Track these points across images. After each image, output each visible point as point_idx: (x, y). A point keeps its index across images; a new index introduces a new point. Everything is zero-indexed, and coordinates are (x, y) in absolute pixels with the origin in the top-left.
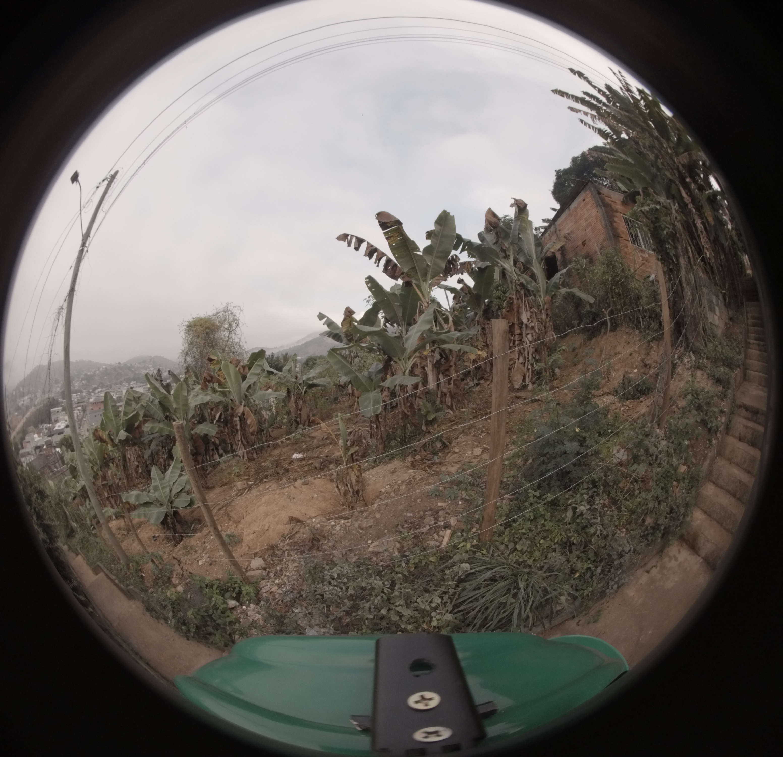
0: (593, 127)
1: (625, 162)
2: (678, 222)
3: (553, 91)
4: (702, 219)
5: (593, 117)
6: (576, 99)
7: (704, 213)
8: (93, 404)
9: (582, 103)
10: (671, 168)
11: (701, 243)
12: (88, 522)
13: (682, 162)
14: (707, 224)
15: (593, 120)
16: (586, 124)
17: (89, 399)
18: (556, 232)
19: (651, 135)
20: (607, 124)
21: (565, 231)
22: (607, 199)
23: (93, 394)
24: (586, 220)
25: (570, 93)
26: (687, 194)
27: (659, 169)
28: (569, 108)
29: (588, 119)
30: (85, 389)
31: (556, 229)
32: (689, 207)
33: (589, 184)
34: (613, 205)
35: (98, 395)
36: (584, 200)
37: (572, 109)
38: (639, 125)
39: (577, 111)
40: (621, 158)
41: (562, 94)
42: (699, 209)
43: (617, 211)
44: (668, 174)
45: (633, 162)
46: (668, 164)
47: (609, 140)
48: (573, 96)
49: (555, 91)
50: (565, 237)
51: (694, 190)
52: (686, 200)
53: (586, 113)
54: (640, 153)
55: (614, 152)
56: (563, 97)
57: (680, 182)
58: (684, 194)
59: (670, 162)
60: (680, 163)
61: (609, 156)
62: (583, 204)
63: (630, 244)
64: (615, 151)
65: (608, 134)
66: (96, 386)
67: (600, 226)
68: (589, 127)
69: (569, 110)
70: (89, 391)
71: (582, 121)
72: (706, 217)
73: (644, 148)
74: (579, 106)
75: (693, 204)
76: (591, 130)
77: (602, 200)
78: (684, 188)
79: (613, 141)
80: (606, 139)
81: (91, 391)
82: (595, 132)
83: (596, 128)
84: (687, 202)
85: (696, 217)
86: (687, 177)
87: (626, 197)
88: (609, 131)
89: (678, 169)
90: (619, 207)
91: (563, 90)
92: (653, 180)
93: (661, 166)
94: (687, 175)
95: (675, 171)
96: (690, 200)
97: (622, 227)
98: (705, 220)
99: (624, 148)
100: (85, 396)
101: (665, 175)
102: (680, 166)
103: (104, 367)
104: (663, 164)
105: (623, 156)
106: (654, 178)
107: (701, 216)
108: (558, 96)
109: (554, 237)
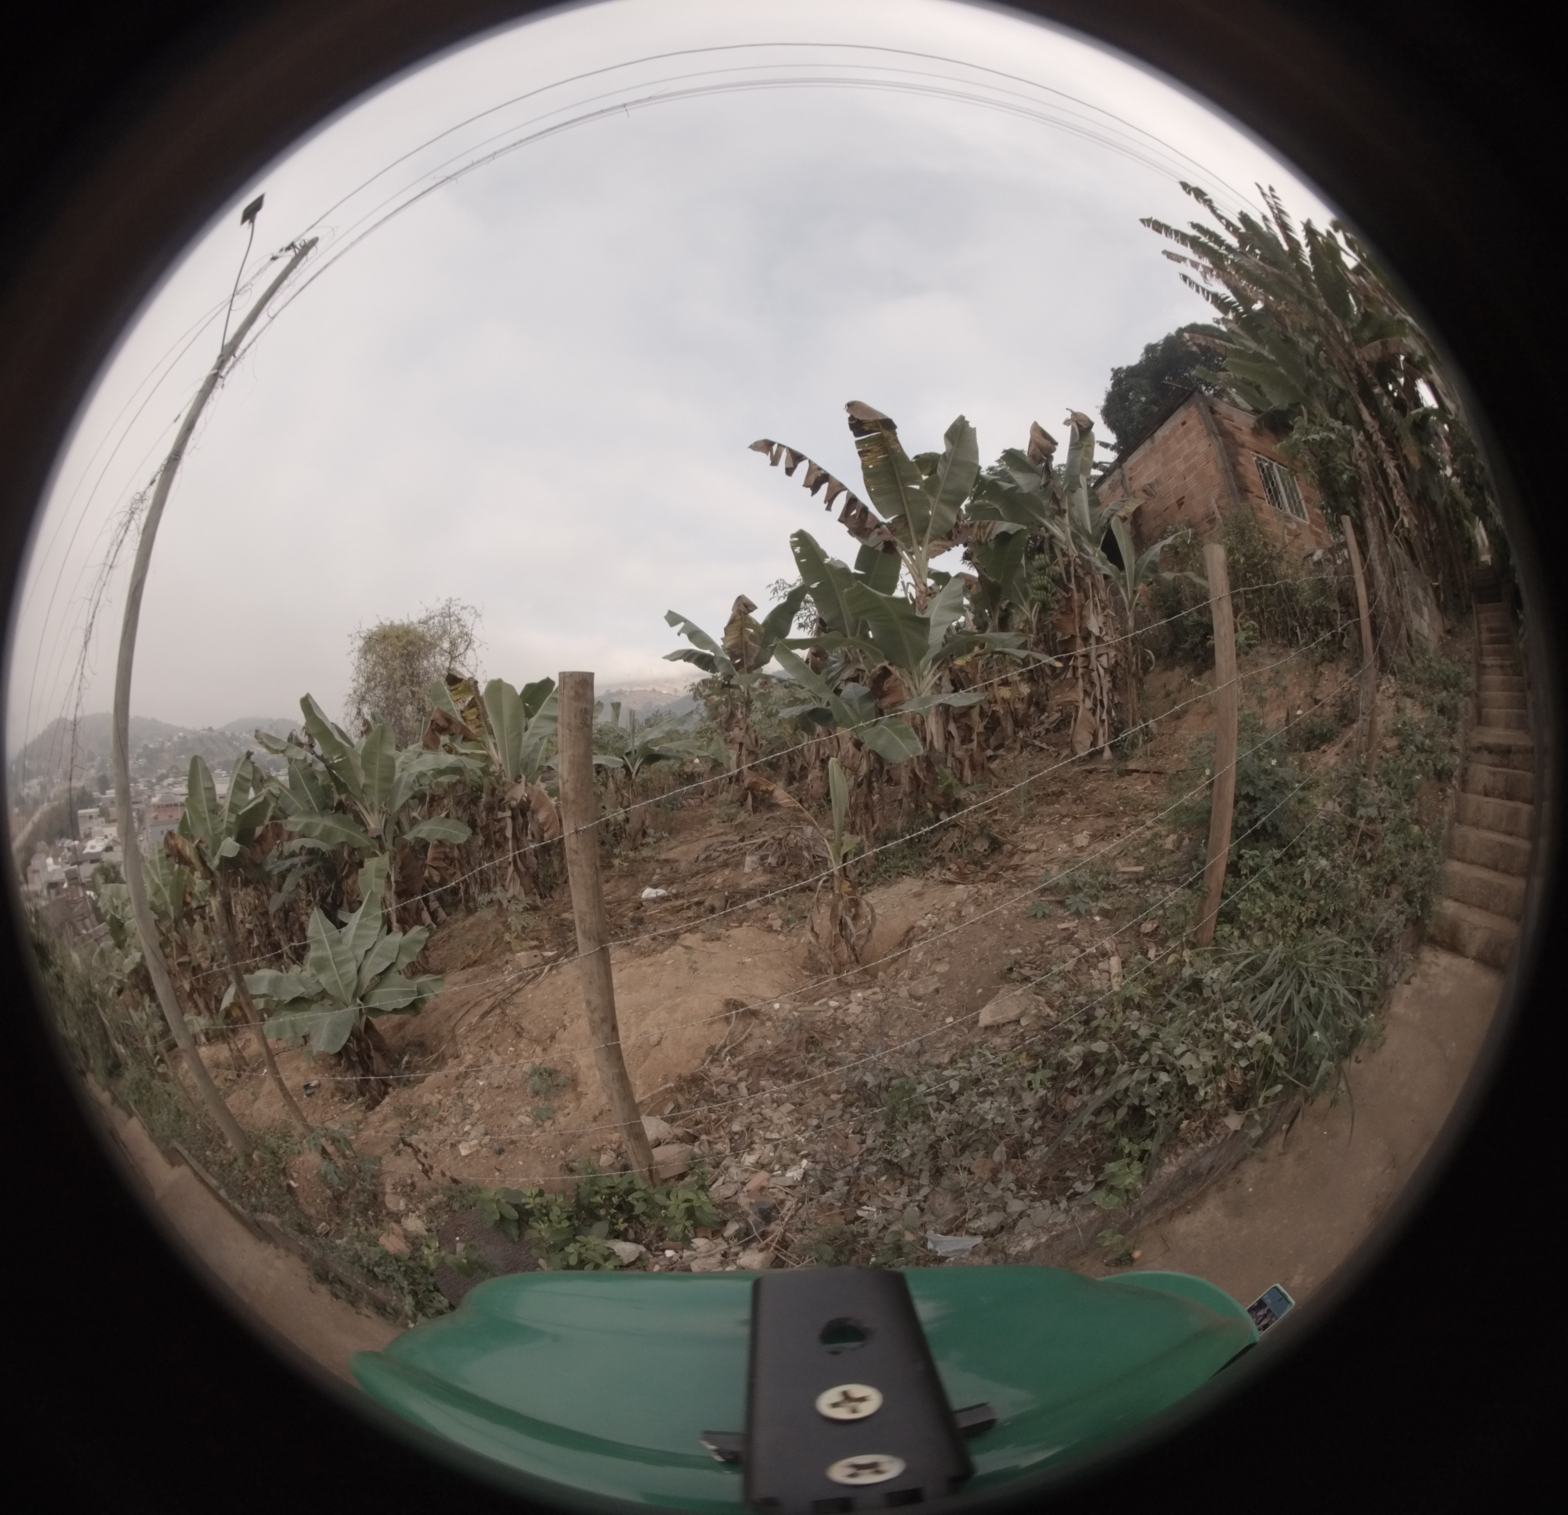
0: (1203, 290)
1: (1257, 357)
2: (1363, 461)
3: (1143, 221)
4: (1397, 459)
5: (1206, 272)
6: (1183, 238)
7: (1401, 449)
8: (158, 807)
9: (1192, 247)
10: (1345, 369)
11: (1394, 502)
12: (149, 1046)
13: (1367, 358)
14: (1405, 470)
15: (1205, 277)
16: (1191, 283)
17: (150, 797)
18: (1122, 482)
19: (1313, 307)
20: (1228, 285)
21: (1144, 481)
22: (1226, 422)
23: (157, 787)
24: (1187, 459)
25: (1174, 226)
26: (1371, 415)
27: (1320, 372)
28: (1165, 252)
29: (1196, 276)
30: (143, 777)
31: (1123, 476)
32: (1375, 438)
33: (1196, 394)
34: (1237, 434)
35: (166, 790)
36: (1184, 423)
37: (1169, 255)
38: (1292, 290)
39: (1179, 259)
40: (1250, 349)
41: (1158, 227)
42: (1393, 442)
43: (1243, 446)
44: (1336, 379)
45: (1272, 358)
46: (1340, 361)
47: (1230, 316)
48: (1177, 233)
49: (1146, 222)
50: (1144, 491)
51: (1386, 408)
52: (1369, 427)
53: (1195, 265)
54: (1287, 340)
55: (1234, 338)
56: (1160, 232)
57: (1360, 394)
58: (1366, 416)
59: (1345, 358)
60: (1364, 359)
61: (1227, 344)
62: (1181, 430)
63: (1266, 505)
64: (1238, 335)
65: (1231, 303)
66: (164, 771)
67: (1212, 470)
68: (1198, 291)
69: (1165, 257)
70: (150, 782)
71: (1185, 278)
72: (1405, 457)
73: (1294, 330)
74: (1186, 251)
75: (1382, 434)
76: (1200, 297)
77: (1219, 424)
78: (1366, 405)
79: (1238, 316)
80: (1225, 312)
81: (154, 781)
82: (1207, 299)
83: (1208, 293)
84: (1371, 431)
85: (1386, 457)
86: (1375, 385)
87: (1258, 421)
88: (1232, 298)
89: (1358, 370)
90: (1246, 437)
91: (1162, 220)
92: (1307, 390)
93: (1324, 366)
94: (1375, 381)
95: (1352, 375)
96: (1377, 427)
97: (1253, 476)
98: (1402, 463)
99: (1260, 332)
100: (143, 792)
101: (1331, 381)
102: (1365, 366)
103: (181, 734)
104: (1329, 361)
105: (1252, 345)
106: (1310, 385)
107: (1395, 455)
108: (1150, 231)
109: (1120, 491)
